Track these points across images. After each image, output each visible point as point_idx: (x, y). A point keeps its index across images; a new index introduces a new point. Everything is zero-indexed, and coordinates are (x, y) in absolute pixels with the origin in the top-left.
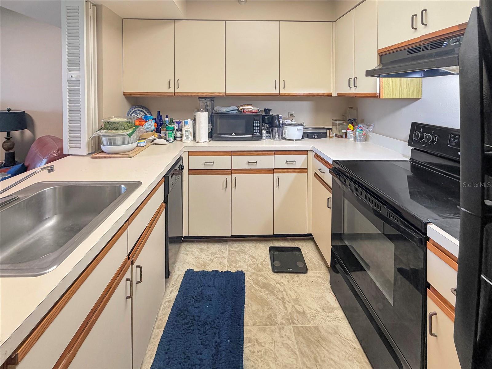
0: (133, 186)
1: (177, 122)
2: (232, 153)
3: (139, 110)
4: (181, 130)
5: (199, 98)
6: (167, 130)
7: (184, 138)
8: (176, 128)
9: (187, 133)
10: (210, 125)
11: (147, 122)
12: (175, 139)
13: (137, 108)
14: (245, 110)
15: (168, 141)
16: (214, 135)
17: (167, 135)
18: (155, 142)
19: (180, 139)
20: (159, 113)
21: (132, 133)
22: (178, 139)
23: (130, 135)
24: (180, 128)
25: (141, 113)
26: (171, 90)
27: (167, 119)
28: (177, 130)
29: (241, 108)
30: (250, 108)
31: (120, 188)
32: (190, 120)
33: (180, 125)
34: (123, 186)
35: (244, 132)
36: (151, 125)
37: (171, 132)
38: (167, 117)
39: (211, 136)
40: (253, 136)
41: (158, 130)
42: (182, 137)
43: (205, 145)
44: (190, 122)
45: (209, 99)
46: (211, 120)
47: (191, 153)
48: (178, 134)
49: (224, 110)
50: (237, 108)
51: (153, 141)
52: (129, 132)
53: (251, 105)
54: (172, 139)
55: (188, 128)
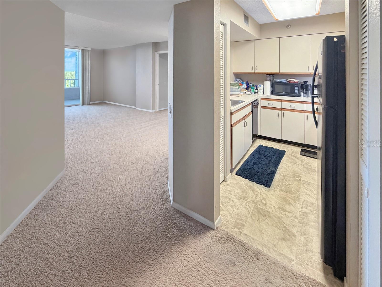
0: (242, 102)
1: (256, 86)
2: (282, 100)
3: (238, 80)
4: (257, 89)
5: (266, 75)
6: (251, 89)
7: (259, 93)
8: (255, 88)
9: (260, 91)
10: (272, 88)
11: (242, 85)
12: (255, 93)
13: (238, 79)
14: (291, 81)
15: (252, 93)
16: (273, 93)
17: (251, 91)
18: (246, 93)
19: (257, 93)
20: (247, 81)
21: (239, 88)
22: (256, 93)
23: (238, 88)
24: (257, 88)
25: (239, 81)
26: (253, 71)
27: (251, 84)
28: (256, 89)
29: (288, 80)
30: (293, 80)
31: (239, 102)
32: (262, 85)
33: (257, 87)
34: (240, 101)
35: (289, 92)
36: (245, 86)
37: (253, 90)
38: (251, 83)
39: (272, 93)
40: (295, 94)
41: (247, 89)
42: (258, 93)
43: (269, 96)
44: (262, 86)
45: (271, 76)
46: (272, 85)
47: (262, 99)
48: (256, 91)
49: (279, 81)
50: (286, 80)
51: (245, 93)
52: (238, 87)
53: (294, 79)
54: (253, 93)
55: (261, 88)
